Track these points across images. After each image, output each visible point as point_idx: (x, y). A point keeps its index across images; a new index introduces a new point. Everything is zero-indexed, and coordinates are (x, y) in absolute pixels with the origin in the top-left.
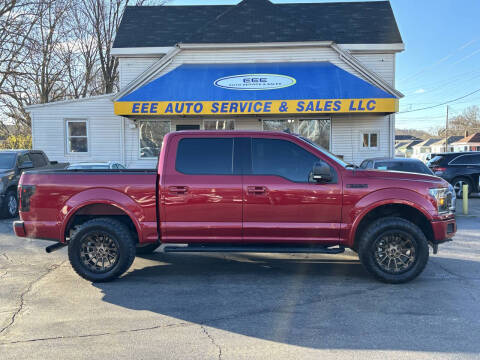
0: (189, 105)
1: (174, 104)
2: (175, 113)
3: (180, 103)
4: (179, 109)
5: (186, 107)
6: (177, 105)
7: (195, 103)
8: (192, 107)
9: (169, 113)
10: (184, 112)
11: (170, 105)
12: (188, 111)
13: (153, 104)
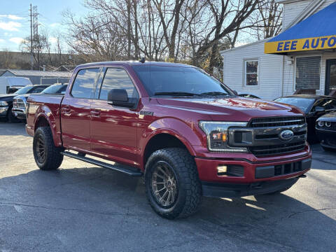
0: (324, 40)
1: (310, 40)
2: (311, 48)
3: (316, 39)
4: (315, 45)
5: (321, 42)
6: (313, 41)
7: (329, 37)
8: (326, 42)
9: (306, 49)
10: (319, 47)
11: (307, 41)
12: (322, 46)
13: (293, 42)
